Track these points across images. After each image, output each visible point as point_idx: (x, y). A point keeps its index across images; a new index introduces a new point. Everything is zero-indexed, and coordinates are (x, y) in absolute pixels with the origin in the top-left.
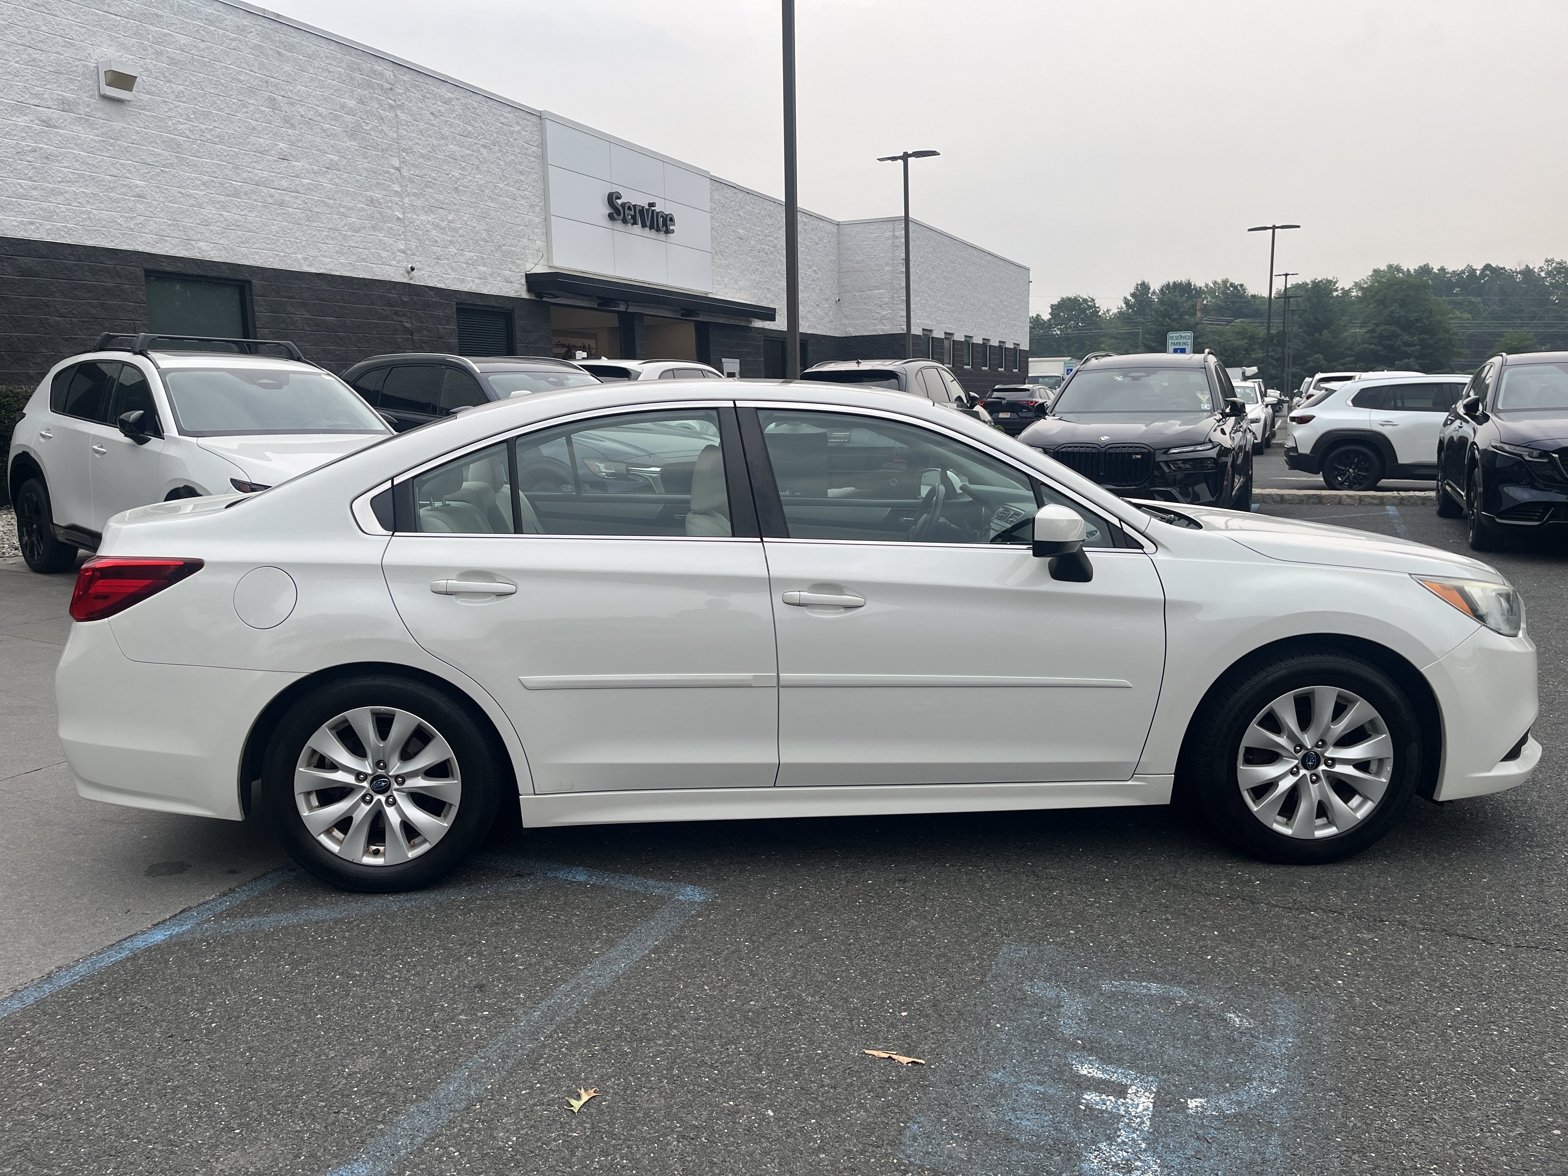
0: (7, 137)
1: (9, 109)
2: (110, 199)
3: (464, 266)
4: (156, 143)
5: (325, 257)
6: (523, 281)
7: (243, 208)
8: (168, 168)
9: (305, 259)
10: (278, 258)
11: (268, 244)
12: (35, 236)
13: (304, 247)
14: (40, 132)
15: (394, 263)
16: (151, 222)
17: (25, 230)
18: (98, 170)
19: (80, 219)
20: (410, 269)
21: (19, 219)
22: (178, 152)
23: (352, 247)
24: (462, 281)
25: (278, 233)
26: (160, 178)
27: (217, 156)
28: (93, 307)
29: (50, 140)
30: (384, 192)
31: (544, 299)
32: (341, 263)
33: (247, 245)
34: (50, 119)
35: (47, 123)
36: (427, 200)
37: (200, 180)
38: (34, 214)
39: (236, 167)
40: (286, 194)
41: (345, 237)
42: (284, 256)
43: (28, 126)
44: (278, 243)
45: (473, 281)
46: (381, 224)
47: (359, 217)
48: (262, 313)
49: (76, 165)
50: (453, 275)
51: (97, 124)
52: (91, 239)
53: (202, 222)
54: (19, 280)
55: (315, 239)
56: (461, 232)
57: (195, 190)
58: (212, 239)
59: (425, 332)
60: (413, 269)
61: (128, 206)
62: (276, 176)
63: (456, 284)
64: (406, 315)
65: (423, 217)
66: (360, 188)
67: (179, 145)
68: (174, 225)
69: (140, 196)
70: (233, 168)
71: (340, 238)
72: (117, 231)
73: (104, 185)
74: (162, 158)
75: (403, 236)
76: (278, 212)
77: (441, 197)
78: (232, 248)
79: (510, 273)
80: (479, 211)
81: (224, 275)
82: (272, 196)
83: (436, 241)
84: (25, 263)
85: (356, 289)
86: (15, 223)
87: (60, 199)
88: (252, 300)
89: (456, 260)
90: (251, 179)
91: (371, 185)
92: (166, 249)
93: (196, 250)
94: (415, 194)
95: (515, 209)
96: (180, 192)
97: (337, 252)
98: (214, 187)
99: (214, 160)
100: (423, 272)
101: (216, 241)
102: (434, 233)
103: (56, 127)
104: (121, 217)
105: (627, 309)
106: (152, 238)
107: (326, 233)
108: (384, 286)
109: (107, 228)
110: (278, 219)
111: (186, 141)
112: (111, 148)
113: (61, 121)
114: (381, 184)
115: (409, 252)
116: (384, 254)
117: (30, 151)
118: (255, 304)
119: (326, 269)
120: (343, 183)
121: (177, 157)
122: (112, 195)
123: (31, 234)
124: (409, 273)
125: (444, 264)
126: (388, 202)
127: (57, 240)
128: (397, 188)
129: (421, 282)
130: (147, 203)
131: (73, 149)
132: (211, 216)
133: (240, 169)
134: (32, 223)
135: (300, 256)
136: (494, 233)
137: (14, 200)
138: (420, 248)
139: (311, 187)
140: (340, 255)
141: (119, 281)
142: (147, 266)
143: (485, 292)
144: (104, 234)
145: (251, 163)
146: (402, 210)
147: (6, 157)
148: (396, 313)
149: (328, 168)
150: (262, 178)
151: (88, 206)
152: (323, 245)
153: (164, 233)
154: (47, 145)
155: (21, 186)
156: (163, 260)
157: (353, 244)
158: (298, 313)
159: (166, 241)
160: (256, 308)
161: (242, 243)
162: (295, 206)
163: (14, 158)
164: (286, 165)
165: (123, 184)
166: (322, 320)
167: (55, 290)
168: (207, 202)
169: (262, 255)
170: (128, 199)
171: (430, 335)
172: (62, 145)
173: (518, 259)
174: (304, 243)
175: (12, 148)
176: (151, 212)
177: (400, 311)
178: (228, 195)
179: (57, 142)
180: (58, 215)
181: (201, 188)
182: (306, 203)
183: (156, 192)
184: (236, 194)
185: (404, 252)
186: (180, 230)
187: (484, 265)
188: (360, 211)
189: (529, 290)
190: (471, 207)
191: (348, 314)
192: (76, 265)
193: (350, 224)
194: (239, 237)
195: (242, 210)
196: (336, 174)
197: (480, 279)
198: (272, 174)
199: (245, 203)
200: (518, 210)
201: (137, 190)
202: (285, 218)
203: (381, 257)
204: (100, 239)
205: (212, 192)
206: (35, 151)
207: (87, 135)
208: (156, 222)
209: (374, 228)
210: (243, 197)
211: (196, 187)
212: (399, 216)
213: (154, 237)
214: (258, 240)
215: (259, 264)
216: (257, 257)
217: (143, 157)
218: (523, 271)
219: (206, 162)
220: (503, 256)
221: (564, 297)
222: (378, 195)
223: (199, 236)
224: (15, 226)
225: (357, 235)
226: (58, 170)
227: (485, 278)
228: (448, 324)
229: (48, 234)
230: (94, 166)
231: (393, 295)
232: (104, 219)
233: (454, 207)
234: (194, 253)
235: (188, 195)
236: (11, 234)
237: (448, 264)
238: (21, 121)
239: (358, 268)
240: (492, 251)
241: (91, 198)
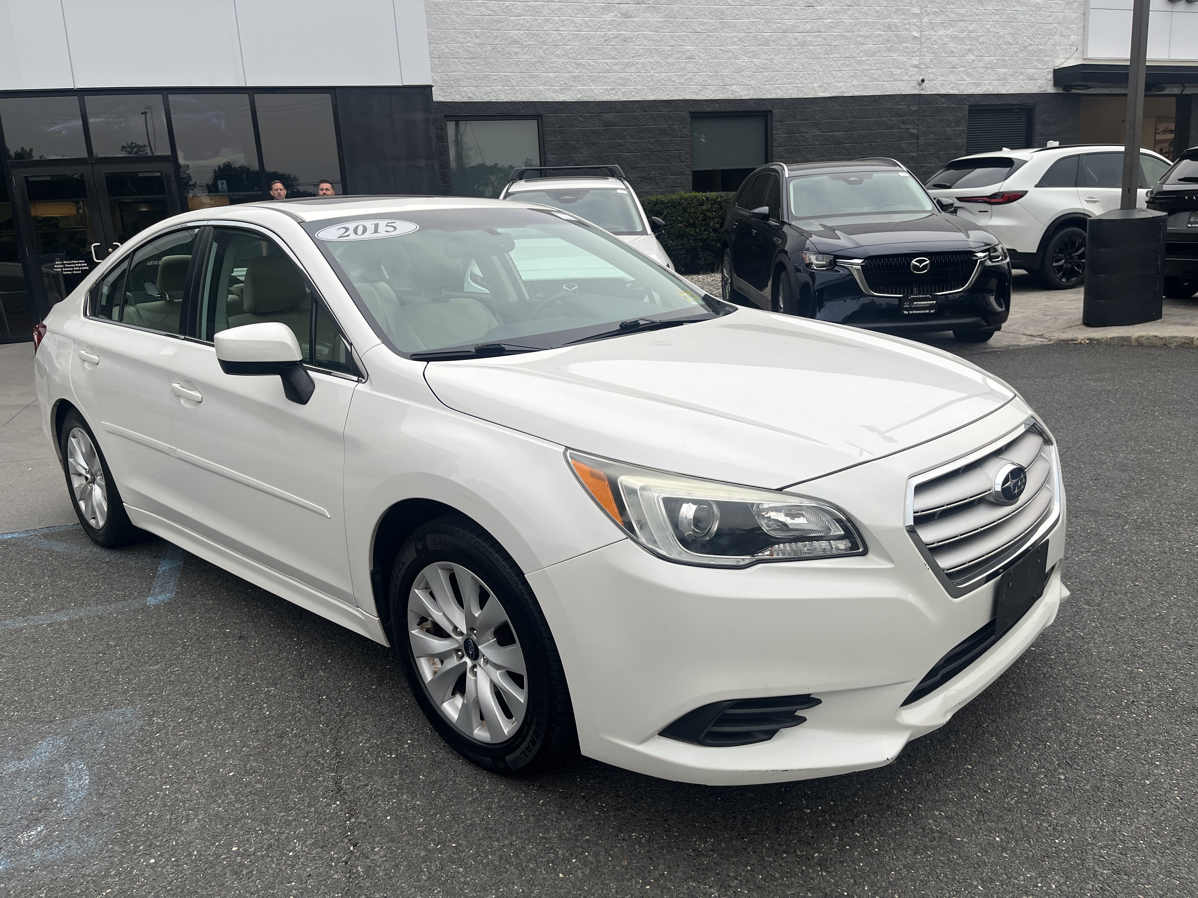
0: (599, 30)
1: (601, 10)
2: (668, 64)
3: (982, 70)
4: (705, 15)
5: (839, 82)
6: (1051, 76)
7: (770, 53)
8: (713, 32)
9: (820, 87)
10: (796, 89)
11: (789, 79)
12: (615, 98)
13: (820, 77)
14: (621, 23)
15: (906, 78)
16: (697, 76)
17: (609, 95)
18: (661, 44)
19: (646, 82)
20: (920, 82)
21: (605, 87)
22: (722, 19)
23: (866, 70)
24: (978, 85)
25: (799, 68)
26: (706, 41)
27: (753, 15)
28: (652, 144)
29: (627, 27)
30: (903, 17)
31: (1074, 91)
32: (854, 86)
33: (771, 83)
34: (628, 12)
35: (626, 15)
36: (947, 16)
37: (737, 37)
38: (615, 82)
39: (768, 21)
40: (808, 35)
41: (859, 63)
42: (803, 87)
43: (612, 20)
44: (798, 77)
45: (990, 84)
46: (896, 45)
47: (875, 43)
48: (779, 134)
49: (645, 42)
50: (968, 80)
51: (661, 9)
52: (653, 95)
53: (736, 70)
54: (603, 130)
55: (831, 68)
56: (981, 40)
57: (733, 45)
58: (743, 82)
59: (932, 136)
60: (923, 81)
61: (681, 67)
62: (801, 22)
63: (970, 89)
64: (914, 123)
65: (942, 32)
66: (879, 17)
67: (722, 13)
68: (715, 76)
69: (690, 58)
70: (765, 22)
71: (855, 64)
72: (672, 87)
73: (665, 54)
74: (708, 25)
75: (917, 53)
76: (800, 51)
77: (963, 11)
78: (758, 87)
79: (1035, 70)
80: (1005, 17)
81: (750, 109)
82: (796, 39)
83: (953, 52)
84: (607, 118)
85: (866, 105)
86: (602, 91)
87: (633, 69)
88: (772, 125)
89: (973, 66)
90: (779, 29)
91: (891, 13)
92: (707, 95)
93: (730, 93)
94: (934, 13)
95: (1048, 8)
96: (721, 50)
97: (851, 76)
98: (748, 40)
99: (750, 19)
100: (935, 82)
101: (746, 83)
102: (952, 44)
103: (632, 17)
104: (675, 75)
105: (1182, 91)
106: (697, 88)
107: (842, 62)
108: (893, 99)
109: (665, 85)
110: (800, 57)
111: (728, 8)
112: (671, 25)
113: (636, 11)
114: (900, 10)
115: (923, 66)
116: (897, 71)
117: (614, 38)
118: (774, 128)
119: (839, 92)
120: (863, 15)
121: (720, 22)
122: (669, 60)
123: (612, 97)
124: (920, 85)
125: (959, 71)
126: (905, 25)
127: (629, 98)
128: (916, 10)
129: (932, 91)
130: (696, 62)
131: (643, 31)
132: (744, 64)
133: (771, 22)
134: (613, 89)
135: (815, 85)
136: (1020, 35)
137: (602, 74)
138: (935, 61)
139: (833, 25)
140: (853, 79)
141: (671, 123)
142: (692, 110)
143: (1004, 91)
144: (662, 90)
145: (780, 15)
146: (919, 30)
147: (597, 45)
148: (903, 122)
149: (849, 6)
150: (788, 26)
151: (652, 71)
152: (837, 73)
153: (706, 83)
154: (626, 31)
155: (607, 64)
156: (704, 103)
157: (867, 68)
158: (810, 131)
159: (708, 89)
160: (774, 132)
161: (767, 81)
162: (816, 43)
163: (603, 45)
164: (811, 10)
165: (678, 51)
166: (831, 135)
167: (626, 134)
168: (742, 54)
169: (783, 88)
170: (681, 62)
171: (937, 137)
172: (636, 30)
173: (1046, 56)
174: (821, 73)
175: (602, 37)
176: (698, 68)
177: (908, 120)
178: (759, 45)
179: (633, 28)
180: (631, 80)
181: (738, 43)
182: (826, 39)
183: (702, 53)
184: (766, 43)
185: (917, 67)
186: (718, 79)
187: (1005, 66)
188: (877, 38)
189: (1056, 84)
190: (997, 14)
191: (856, 128)
192: (642, 115)
193: (865, 51)
194: (766, 77)
195: (769, 55)
196: (857, 10)
197: (999, 80)
198: (798, 21)
199: (773, 49)
200: (1051, 10)
201: (688, 53)
202: (805, 55)
203: (893, 74)
204: (659, 94)
205: (747, 45)
206: (617, 37)
207: (653, 18)
208: (700, 76)
209: (889, 50)
210: (772, 44)
211: (734, 43)
212: (916, 35)
213: (698, 87)
214: (780, 77)
215: (779, 97)
216: (779, 90)
217: (694, 27)
218: (1051, 67)
219: (743, 22)
220: (1028, 55)
221: (1099, 87)
222: (896, 20)
223: (733, 81)
224: (602, 93)
225: (871, 59)
226: (633, 49)
227: (1005, 79)
228: (958, 126)
229: (624, 95)
230: (658, 41)
231: (902, 107)
232: (663, 79)
233: (977, 18)
234: (728, 95)
235: (727, 51)
236: (599, 99)
237: (964, 71)
238: (608, 17)
239: (869, 88)
240: (1016, 52)
241: (654, 65)
